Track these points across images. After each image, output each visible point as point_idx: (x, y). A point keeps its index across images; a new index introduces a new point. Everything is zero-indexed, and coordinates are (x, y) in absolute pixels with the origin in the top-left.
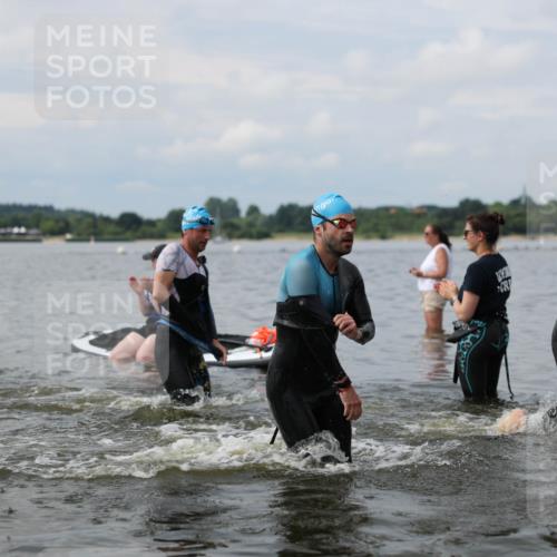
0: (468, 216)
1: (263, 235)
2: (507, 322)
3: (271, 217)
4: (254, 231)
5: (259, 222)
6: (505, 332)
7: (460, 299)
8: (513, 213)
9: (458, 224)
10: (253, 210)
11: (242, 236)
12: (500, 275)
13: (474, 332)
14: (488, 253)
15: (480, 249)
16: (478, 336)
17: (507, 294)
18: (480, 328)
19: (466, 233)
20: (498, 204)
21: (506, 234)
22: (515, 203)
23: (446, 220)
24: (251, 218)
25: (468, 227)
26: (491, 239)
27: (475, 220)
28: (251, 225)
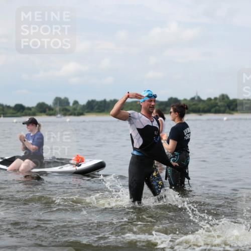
0: (172, 105)
1: (80, 114)
2: (189, 152)
3: (84, 106)
4: (76, 112)
5: (78, 108)
6: (187, 157)
7: (168, 143)
8: (192, 104)
9: (168, 108)
10: (76, 103)
11: (71, 115)
12: (185, 132)
13: (174, 157)
14: (180, 122)
15: (176, 120)
16: (175, 159)
17: (189, 140)
18: (177, 155)
19: (171, 113)
20: (185, 100)
21: (188, 113)
22: (193, 99)
23: (162, 107)
24: (75, 106)
25: (172, 110)
26: (182, 116)
27: (175, 107)
28: (75, 109)
